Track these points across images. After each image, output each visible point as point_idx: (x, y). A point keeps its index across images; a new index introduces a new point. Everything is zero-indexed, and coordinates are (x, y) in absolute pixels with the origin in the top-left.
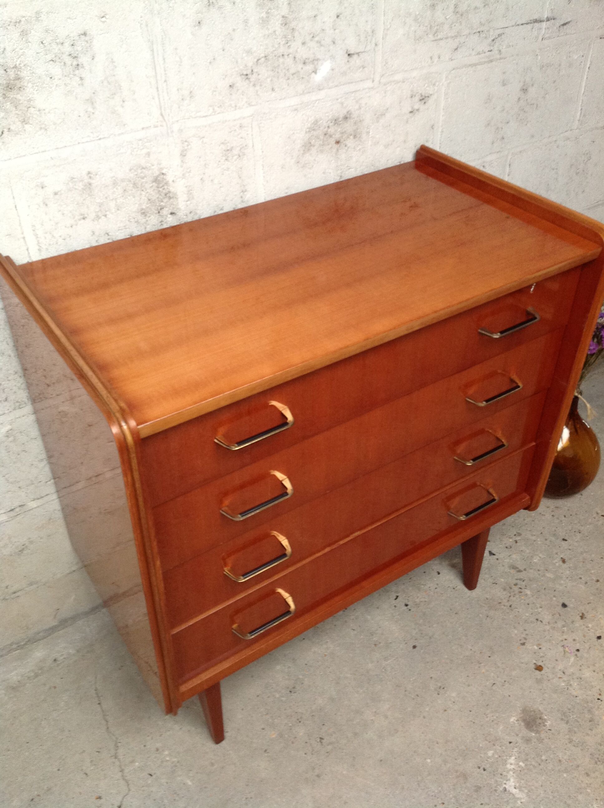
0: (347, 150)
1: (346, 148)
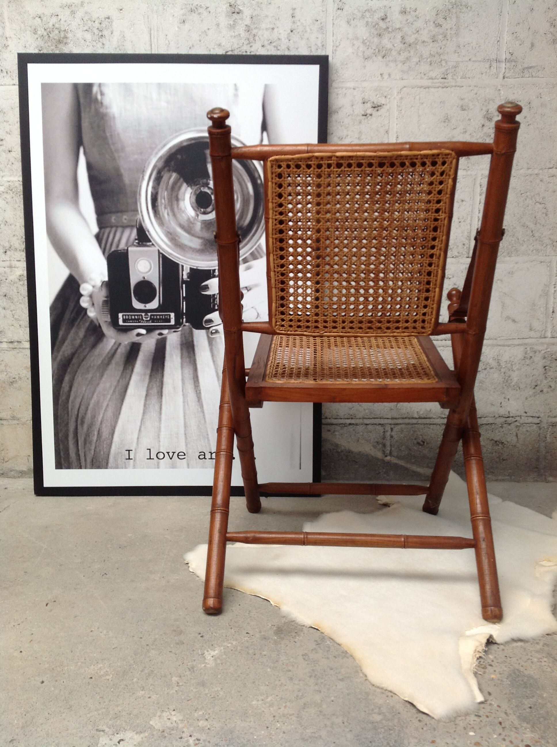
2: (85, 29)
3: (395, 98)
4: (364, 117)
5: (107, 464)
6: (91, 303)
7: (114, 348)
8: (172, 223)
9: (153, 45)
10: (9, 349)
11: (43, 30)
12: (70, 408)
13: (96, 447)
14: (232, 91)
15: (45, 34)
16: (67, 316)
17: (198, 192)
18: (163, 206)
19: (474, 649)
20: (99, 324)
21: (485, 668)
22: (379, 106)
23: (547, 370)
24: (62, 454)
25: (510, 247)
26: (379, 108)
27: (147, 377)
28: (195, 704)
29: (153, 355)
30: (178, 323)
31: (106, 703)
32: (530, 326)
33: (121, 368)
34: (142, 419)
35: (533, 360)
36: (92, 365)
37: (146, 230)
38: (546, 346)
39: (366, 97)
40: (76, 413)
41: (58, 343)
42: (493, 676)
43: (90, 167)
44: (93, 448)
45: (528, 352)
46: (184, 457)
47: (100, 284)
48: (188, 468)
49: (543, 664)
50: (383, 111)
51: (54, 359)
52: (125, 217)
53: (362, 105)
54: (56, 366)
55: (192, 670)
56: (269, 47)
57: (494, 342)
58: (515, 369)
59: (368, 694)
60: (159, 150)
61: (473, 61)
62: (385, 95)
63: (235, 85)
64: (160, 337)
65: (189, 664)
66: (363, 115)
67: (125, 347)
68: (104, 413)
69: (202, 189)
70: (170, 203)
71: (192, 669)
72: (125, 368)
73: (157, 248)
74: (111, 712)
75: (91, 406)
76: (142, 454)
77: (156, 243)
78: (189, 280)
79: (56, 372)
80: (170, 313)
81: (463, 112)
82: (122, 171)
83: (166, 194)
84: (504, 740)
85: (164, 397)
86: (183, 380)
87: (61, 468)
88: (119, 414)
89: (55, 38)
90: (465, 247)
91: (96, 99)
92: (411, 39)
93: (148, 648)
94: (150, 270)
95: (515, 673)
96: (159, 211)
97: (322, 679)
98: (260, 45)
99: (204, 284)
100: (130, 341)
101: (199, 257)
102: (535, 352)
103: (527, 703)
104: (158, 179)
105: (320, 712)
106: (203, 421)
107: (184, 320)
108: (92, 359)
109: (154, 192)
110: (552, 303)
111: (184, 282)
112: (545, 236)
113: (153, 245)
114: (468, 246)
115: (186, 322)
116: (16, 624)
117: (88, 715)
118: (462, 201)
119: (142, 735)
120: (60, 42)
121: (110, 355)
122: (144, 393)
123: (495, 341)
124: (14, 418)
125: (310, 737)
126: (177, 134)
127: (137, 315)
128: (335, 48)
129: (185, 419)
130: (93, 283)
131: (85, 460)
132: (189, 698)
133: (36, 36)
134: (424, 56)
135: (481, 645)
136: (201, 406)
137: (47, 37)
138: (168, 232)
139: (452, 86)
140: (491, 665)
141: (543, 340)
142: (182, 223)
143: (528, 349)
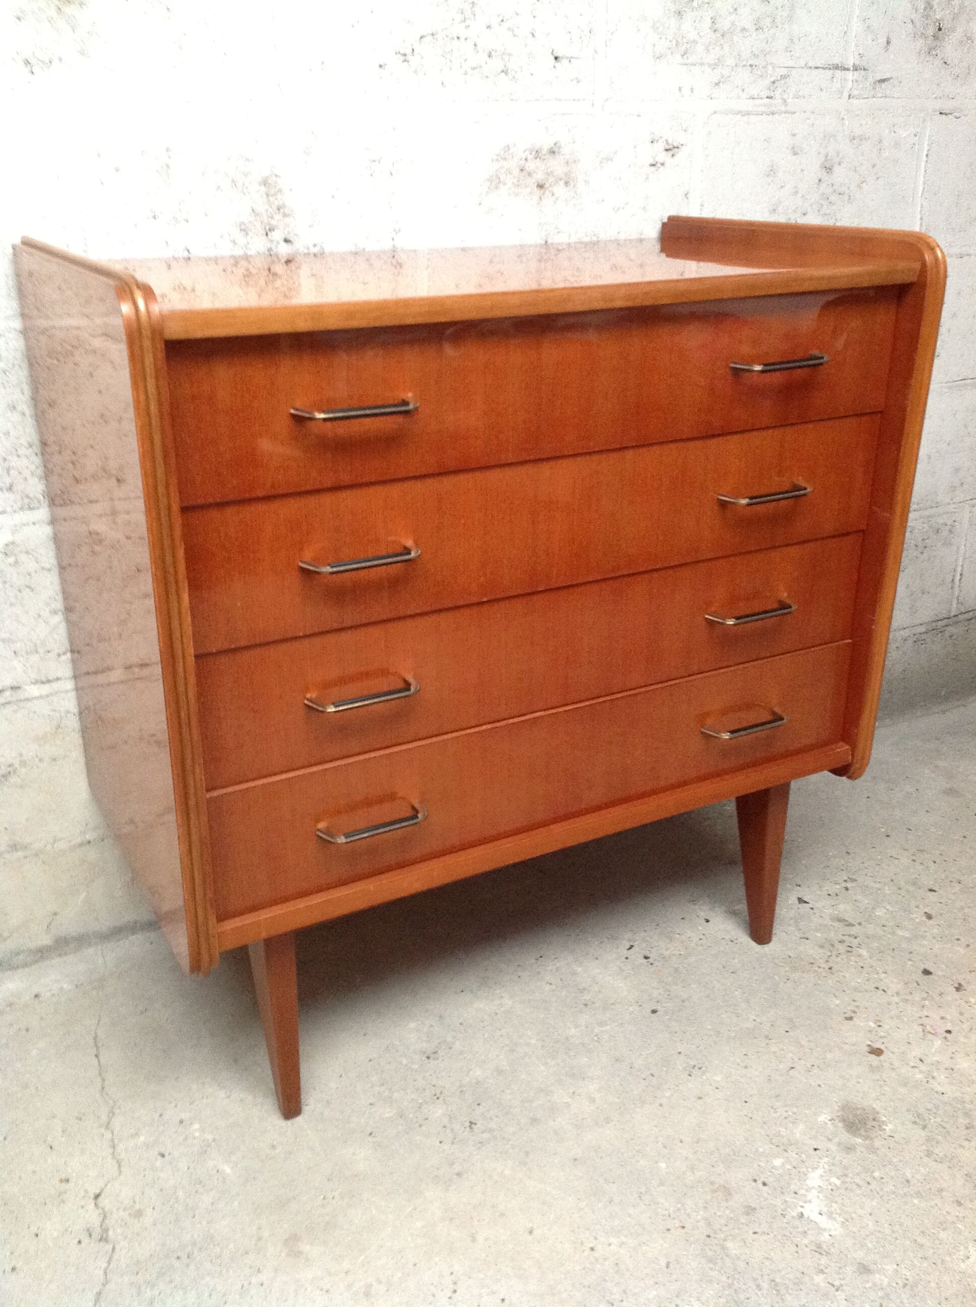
0: (555, 202)
1: (554, 198)
3: (699, 133)
4: (653, 168)
22: (675, 148)
26: (676, 151)
39: (657, 132)
50: (681, 155)
53: (649, 147)
61: (811, 68)
62: (685, 126)
65: (806, 1241)
66: (651, 165)
81: (794, 157)
92: (725, 24)
98: (483, 27)
134: (743, 56)
139: (780, 112)
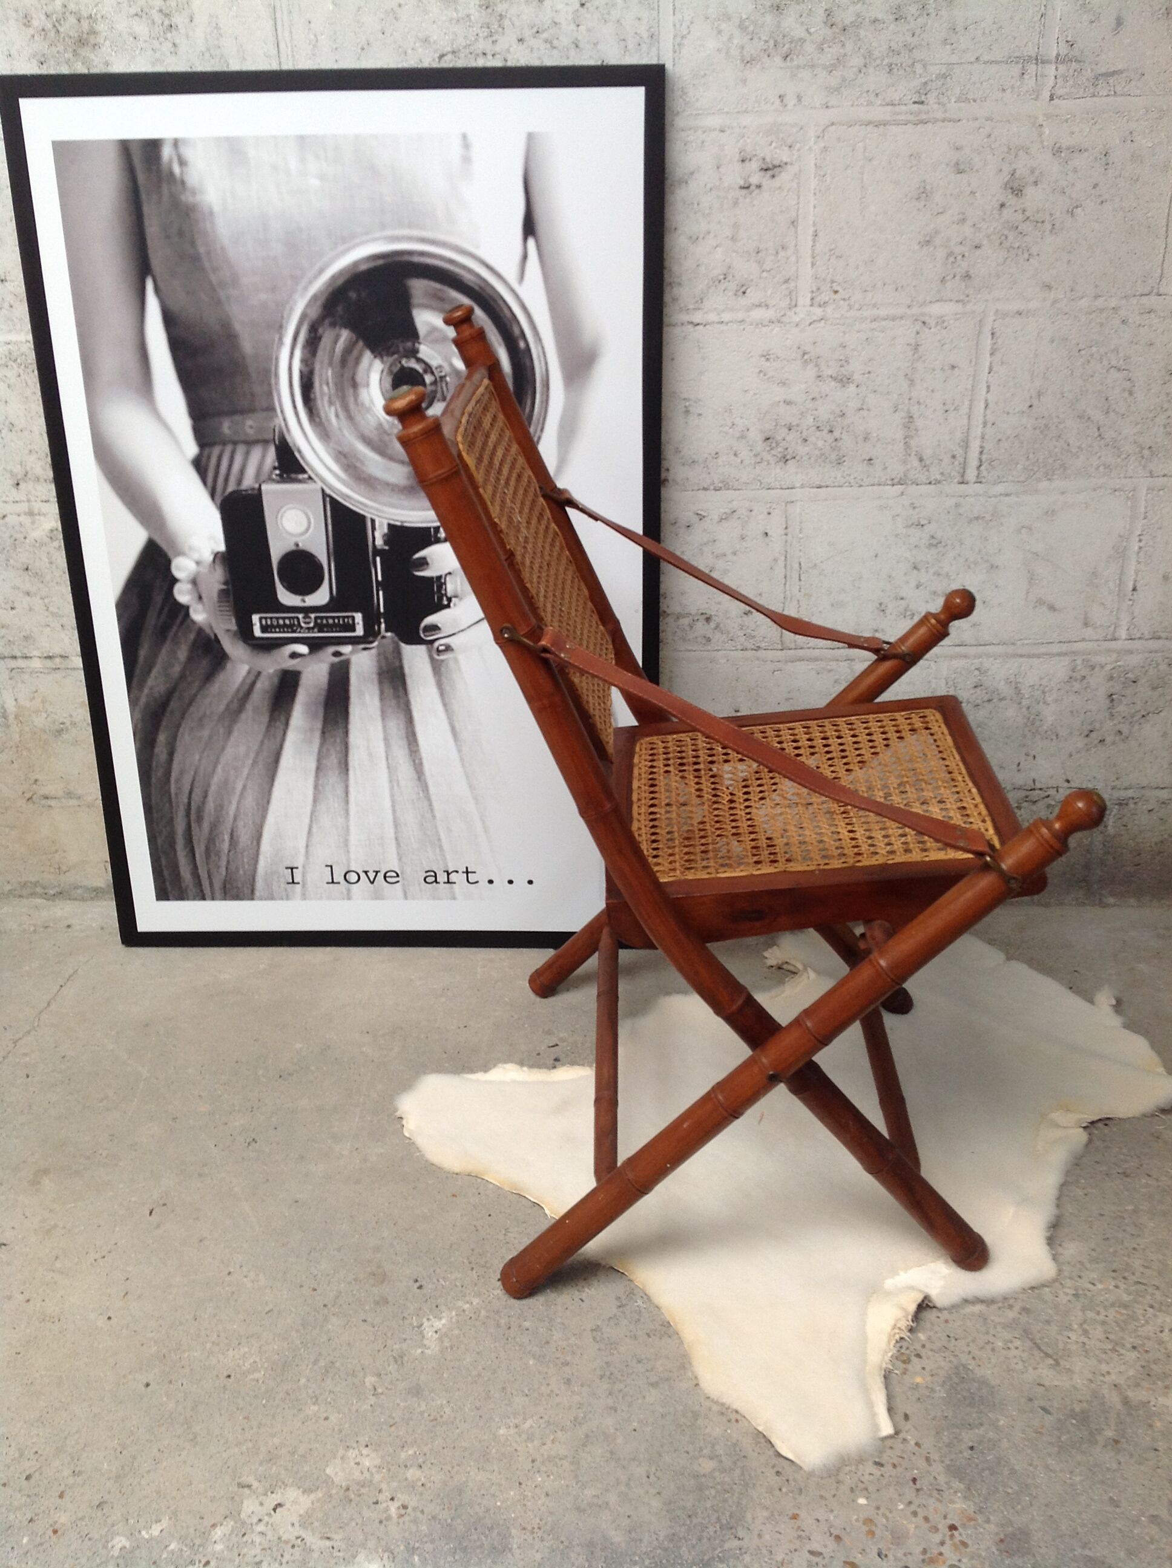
2: (133, 11)
3: (810, 149)
4: (744, 192)
5: (253, 891)
6: (196, 595)
7: (249, 681)
8: (346, 433)
9: (282, 45)
10: (46, 671)
11: (43, 17)
12: (173, 790)
13: (228, 862)
14: (456, 149)
15: (49, 26)
16: (152, 620)
17: (396, 369)
18: (326, 398)
19: (892, 1323)
20: (216, 636)
21: (907, 1361)
22: (775, 167)
23: (1115, 703)
24: (166, 873)
25: (1050, 461)
26: (777, 170)
27: (317, 735)
28: (401, 1433)
29: (324, 693)
30: (371, 634)
31: (255, 1430)
32: (1086, 618)
33: (265, 718)
34: (313, 813)
35: (1088, 683)
36: (208, 713)
37: (293, 449)
38: (1115, 655)
39: (749, 149)
40: (186, 800)
41: (138, 671)
42: (919, 1380)
43: (169, 320)
44: (223, 863)
45: (1079, 668)
46: (397, 879)
47: (211, 558)
48: (406, 897)
49: (1014, 1352)
50: (784, 177)
51: (133, 702)
52: (249, 422)
53: (738, 166)
54: (138, 715)
55: (399, 1362)
56: (533, 42)
57: (1010, 649)
58: (1049, 699)
59: (696, 1415)
60: (311, 282)
61: (985, 63)
62: (789, 142)
63: (464, 137)
64: (336, 660)
65: (396, 1347)
66: (742, 188)
67: (270, 677)
68: (239, 802)
69: (404, 362)
70: (340, 394)
71: (399, 1359)
72: (272, 719)
73: (320, 484)
74: (263, 1449)
75: (213, 788)
76: (317, 875)
77: (317, 475)
78: (387, 548)
79: (139, 726)
80: (355, 614)
81: (959, 176)
82: (237, 327)
83: (330, 372)
84: (915, 1514)
85: (351, 772)
86: (386, 740)
87: (167, 899)
88: (268, 802)
89: (71, 34)
90: (956, 463)
91: (171, 174)
92: (847, 17)
93: (326, 1311)
94: (307, 530)
95: (957, 1374)
96: (317, 409)
97: (621, 1381)
98: (514, 40)
99: (417, 556)
100: (278, 667)
101: (405, 503)
102: (1093, 668)
103: (968, 1437)
104: (313, 344)
105: (612, 1453)
106: (428, 816)
107: (383, 626)
108: (207, 701)
109: (306, 370)
110: (1133, 572)
111: (377, 552)
112: (1126, 438)
113: (310, 478)
114: (962, 460)
115: (387, 630)
116: (98, 1256)
117: (225, 1455)
118: (953, 367)
119: (312, 1496)
120: (81, 42)
121: (241, 694)
122: (313, 765)
123: (1012, 647)
124: (70, 795)
125: (590, 1505)
126: (346, 246)
127: (289, 618)
128: (678, 39)
129: (394, 811)
130: (196, 556)
131: (211, 884)
132: (392, 1422)
133: (31, 31)
134: (876, 54)
135: (906, 1316)
136: (425, 788)
137: (52, 34)
138: (340, 452)
139: (936, 121)
140: (918, 1356)
141: (1113, 645)
142: (367, 433)
143: (1079, 662)
